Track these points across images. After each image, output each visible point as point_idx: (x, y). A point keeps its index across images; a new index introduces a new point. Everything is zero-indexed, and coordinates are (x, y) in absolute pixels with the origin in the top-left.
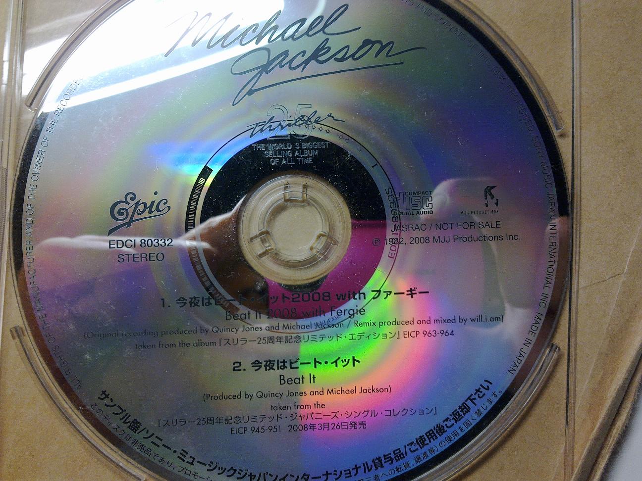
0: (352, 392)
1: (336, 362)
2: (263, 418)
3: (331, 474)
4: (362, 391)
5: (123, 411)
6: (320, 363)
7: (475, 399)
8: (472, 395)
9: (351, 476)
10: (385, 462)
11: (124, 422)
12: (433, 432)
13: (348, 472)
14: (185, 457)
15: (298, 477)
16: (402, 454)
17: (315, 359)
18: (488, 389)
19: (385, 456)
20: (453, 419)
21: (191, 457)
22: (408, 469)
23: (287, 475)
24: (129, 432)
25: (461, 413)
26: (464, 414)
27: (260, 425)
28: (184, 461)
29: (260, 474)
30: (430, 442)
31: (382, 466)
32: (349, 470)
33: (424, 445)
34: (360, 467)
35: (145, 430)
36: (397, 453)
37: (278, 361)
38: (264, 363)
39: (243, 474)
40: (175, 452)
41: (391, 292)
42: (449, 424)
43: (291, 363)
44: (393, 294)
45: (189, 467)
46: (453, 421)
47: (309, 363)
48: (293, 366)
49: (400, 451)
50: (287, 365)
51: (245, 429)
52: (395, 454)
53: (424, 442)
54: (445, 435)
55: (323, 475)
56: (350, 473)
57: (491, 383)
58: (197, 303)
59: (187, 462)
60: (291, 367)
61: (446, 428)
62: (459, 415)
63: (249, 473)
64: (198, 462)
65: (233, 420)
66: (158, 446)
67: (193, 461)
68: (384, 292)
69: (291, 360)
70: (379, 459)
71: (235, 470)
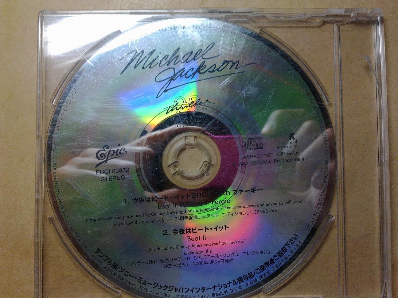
0: (225, 243)
1: (216, 228)
2: (180, 259)
3: (216, 286)
4: (231, 243)
5: (108, 258)
6: (208, 229)
7: (289, 244)
8: (288, 242)
9: (227, 287)
10: (244, 280)
11: (109, 264)
12: (268, 263)
13: (225, 285)
14: (141, 281)
15: (200, 288)
16: (253, 275)
17: (205, 227)
18: (296, 239)
19: (244, 276)
20: (278, 255)
21: (144, 281)
22: (256, 283)
23: (194, 288)
24: (112, 269)
25: (282, 252)
26: (284, 253)
27: (179, 263)
28: (141, 283)
29: (180, 288)
30: (267, 268)
31: (243, 282)
32: (226, 284)
33: (264, 270)
34: (231, 282)
35: (120, 268)
36: (250, 275)
37: (186, 229)
38: (179, 231)
39: (171, 288)
40: (136, 278)
41: (243, 190)
42: (276, 258)
43: (193, 230)
44: (244, 191)
45: (143, 286)
46: (278, 257)
47: (202, 230)
49: (252, 273)
50: (191, 231)
51: (171, 265)
52: (249, 275)
53: (263, 268)
54: (275, 264)
55: (213, 287)
56: (226, 286)
57: (297, 236)
58: (143, 201)
59: (142, 283)
60: (193, 232)
61: (275, 261)
62: (281, 254)
63: (174, 288)
64: (148, 283)
65: (165, 261)
66: (127, 276)
67: (145, 282)
68: (240, 191)
69: (193, 228)
70: (241, 278)
71: (167, 287)
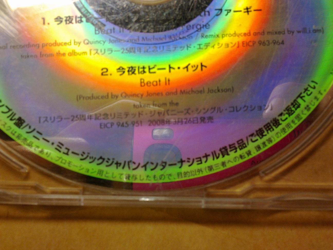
0: (201, 92)
1: (187, 67)
2: (127, 115)
3: (184, 161)
4: (210, 91)
5: (10, 110)
6: (174, 68)
7: (304, 96)
8: (301, 94)
9: (201, 163)
10: (231, 151)
11: (11, 120)
12: (270, 125)
13: (199, 159)
14: (61, 148)
15: (157, 164)
16: (245, 144)
17: (170, 65)
18: (314, 88)
19: (230, 146)
20: (287, 113)
21: (66, 148)
22: (251, 157)
23: (148, 163)
24: (15, 128)
25: (293, 109)
26: (296, 109)
27: (124, 120)
28: (60, 151)
29: (125, 162)
30: (268, 133)
31: (228, 154)
32: (200, 158)
33: (263, 136)
34: (209, 155)
35: (28, 127)
36: (240, 143)
37: (139, 67)
38: (127, 69)
39: (110, 162)
40: (53, 144)
41: (230, 10)
42: (284, 118)
43: (150, 69)
44: (232, 12)
45: (65, 157)
46: (287, 116)
47: (164, 69)
48: (152, 71)
49: (243, 142)
50: (147, 70)
51: (112, 124)
52: (238, 144)
53: (262, 133)
54: (280, 127)
55: (179, 162)
56: (201, 161)
57: (316, 83)
58: (72, 21)
59: (64, 153)
60: (150, 72)
61: (281, 122)
62: (292, 111)
63: (115, 162)
64: (73, 153)
65: (102, 117)
66: (38, 139)
67: (68, 152)
68: (226, 10)
69: (149, 67)
70: (225, 148)
71: (104, 159)
